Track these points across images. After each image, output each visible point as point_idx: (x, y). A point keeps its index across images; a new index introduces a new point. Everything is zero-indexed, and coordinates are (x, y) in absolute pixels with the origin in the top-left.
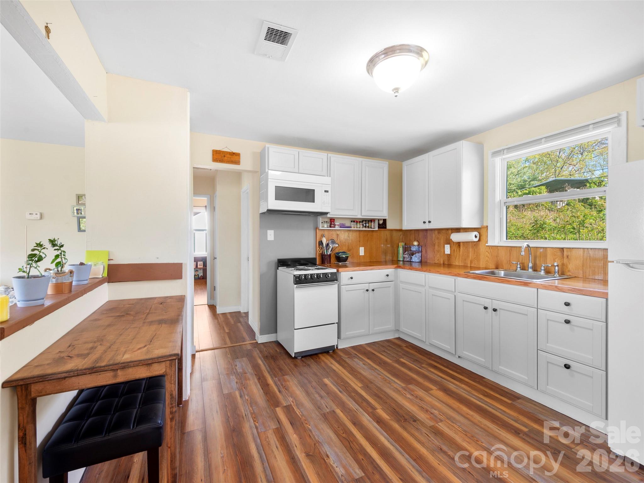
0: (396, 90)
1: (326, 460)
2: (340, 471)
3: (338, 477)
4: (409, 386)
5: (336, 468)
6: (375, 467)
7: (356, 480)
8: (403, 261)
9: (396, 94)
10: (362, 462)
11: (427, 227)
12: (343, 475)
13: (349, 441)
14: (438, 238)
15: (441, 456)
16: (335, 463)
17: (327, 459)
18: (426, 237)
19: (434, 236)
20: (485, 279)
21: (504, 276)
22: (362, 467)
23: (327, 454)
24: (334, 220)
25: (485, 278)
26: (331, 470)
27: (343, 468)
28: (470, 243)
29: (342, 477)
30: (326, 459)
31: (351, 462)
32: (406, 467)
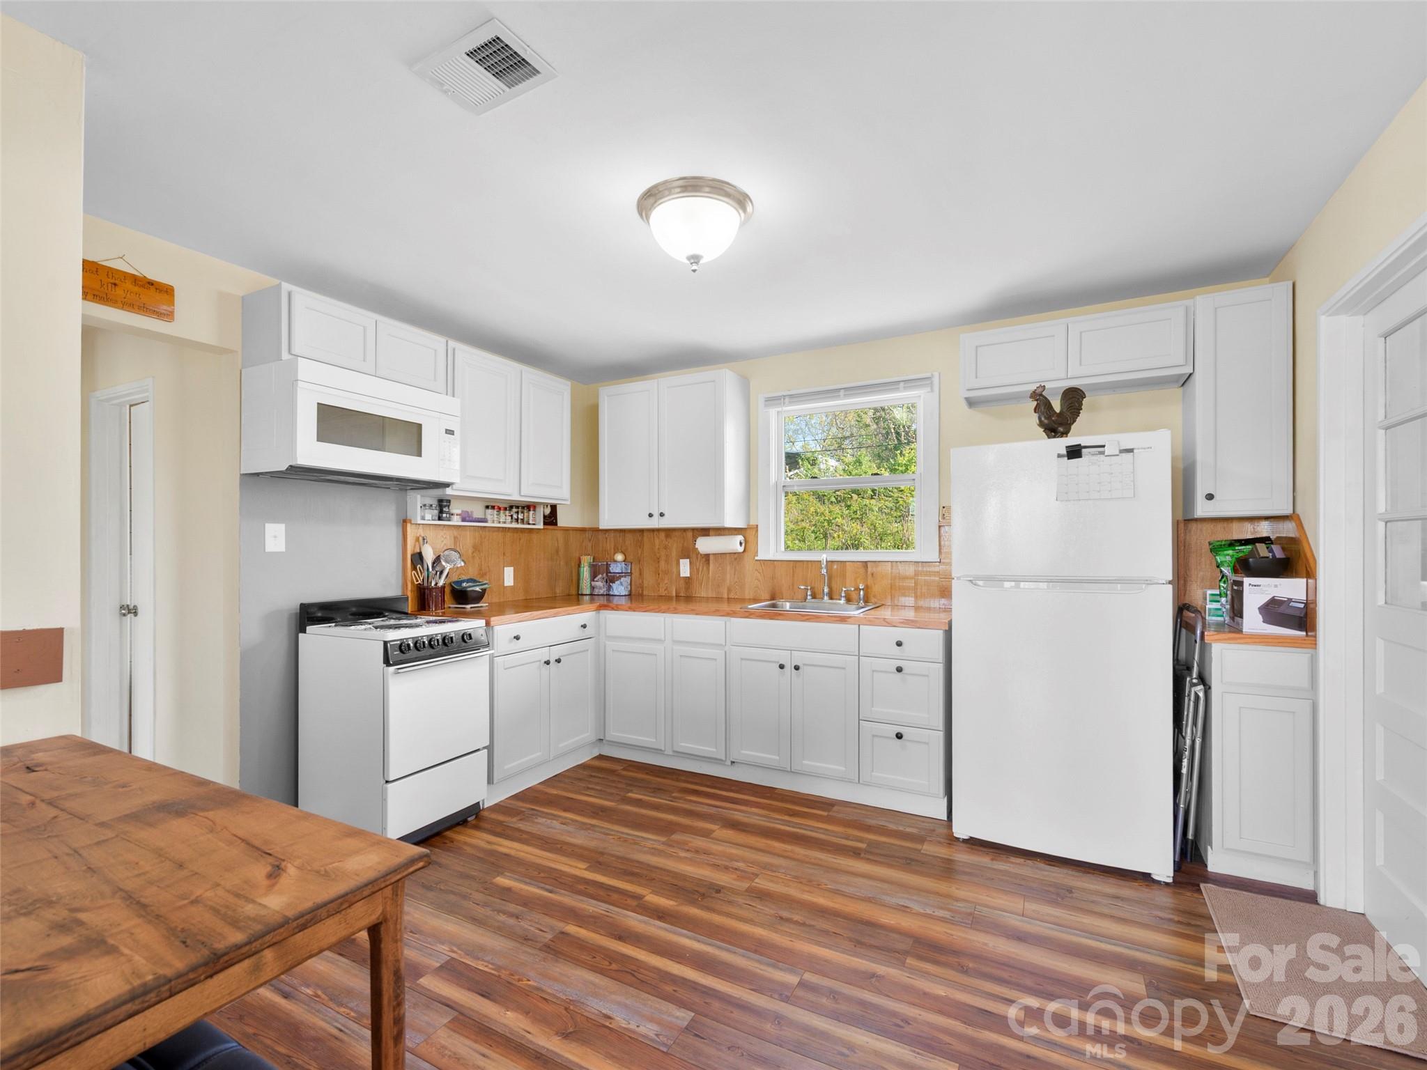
0: (695, 259)
1: (610, 1026)
2: (648, 1029)
3: (652, 1040)
4: (673, 836)
5: (637, 1029)
6: (703, 992)
7: (686, 1028)
8: (591, 595)
9: (695, 267)
10: (677, 995)
11: (655, 523)
12: (658, 1033)
13: (631, 973)
14: (666, 548)
15: (786, 927)
16: (631, 1022)
17: (610, 1023)
18: (640, 544)
19: (657, 542)
20: (780, 617)
21: (790, 608)
22: (682, 1004)
23: (603, 1014)
24: (449, 501)
25: (780, 614)
26: (630, 1037)
27: (651, 1021)
28: (728, 555)
29: (659, 1038)
30: (607, 1024)
31: (657, 1006)
32: (750, 968)
